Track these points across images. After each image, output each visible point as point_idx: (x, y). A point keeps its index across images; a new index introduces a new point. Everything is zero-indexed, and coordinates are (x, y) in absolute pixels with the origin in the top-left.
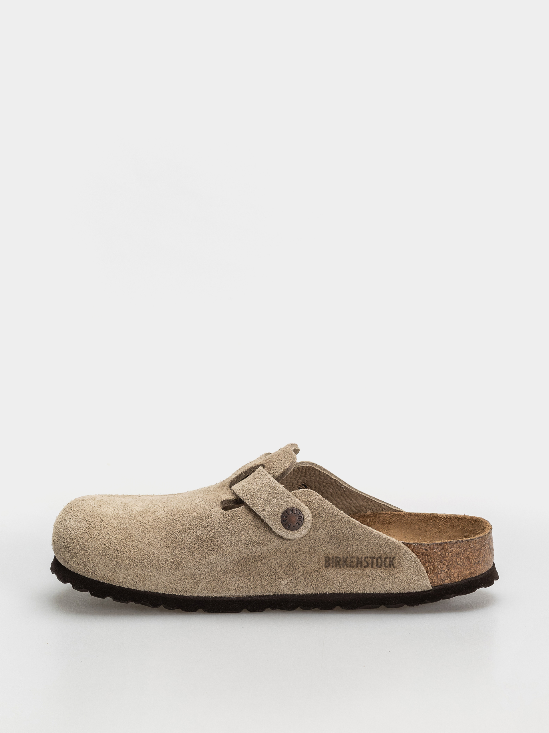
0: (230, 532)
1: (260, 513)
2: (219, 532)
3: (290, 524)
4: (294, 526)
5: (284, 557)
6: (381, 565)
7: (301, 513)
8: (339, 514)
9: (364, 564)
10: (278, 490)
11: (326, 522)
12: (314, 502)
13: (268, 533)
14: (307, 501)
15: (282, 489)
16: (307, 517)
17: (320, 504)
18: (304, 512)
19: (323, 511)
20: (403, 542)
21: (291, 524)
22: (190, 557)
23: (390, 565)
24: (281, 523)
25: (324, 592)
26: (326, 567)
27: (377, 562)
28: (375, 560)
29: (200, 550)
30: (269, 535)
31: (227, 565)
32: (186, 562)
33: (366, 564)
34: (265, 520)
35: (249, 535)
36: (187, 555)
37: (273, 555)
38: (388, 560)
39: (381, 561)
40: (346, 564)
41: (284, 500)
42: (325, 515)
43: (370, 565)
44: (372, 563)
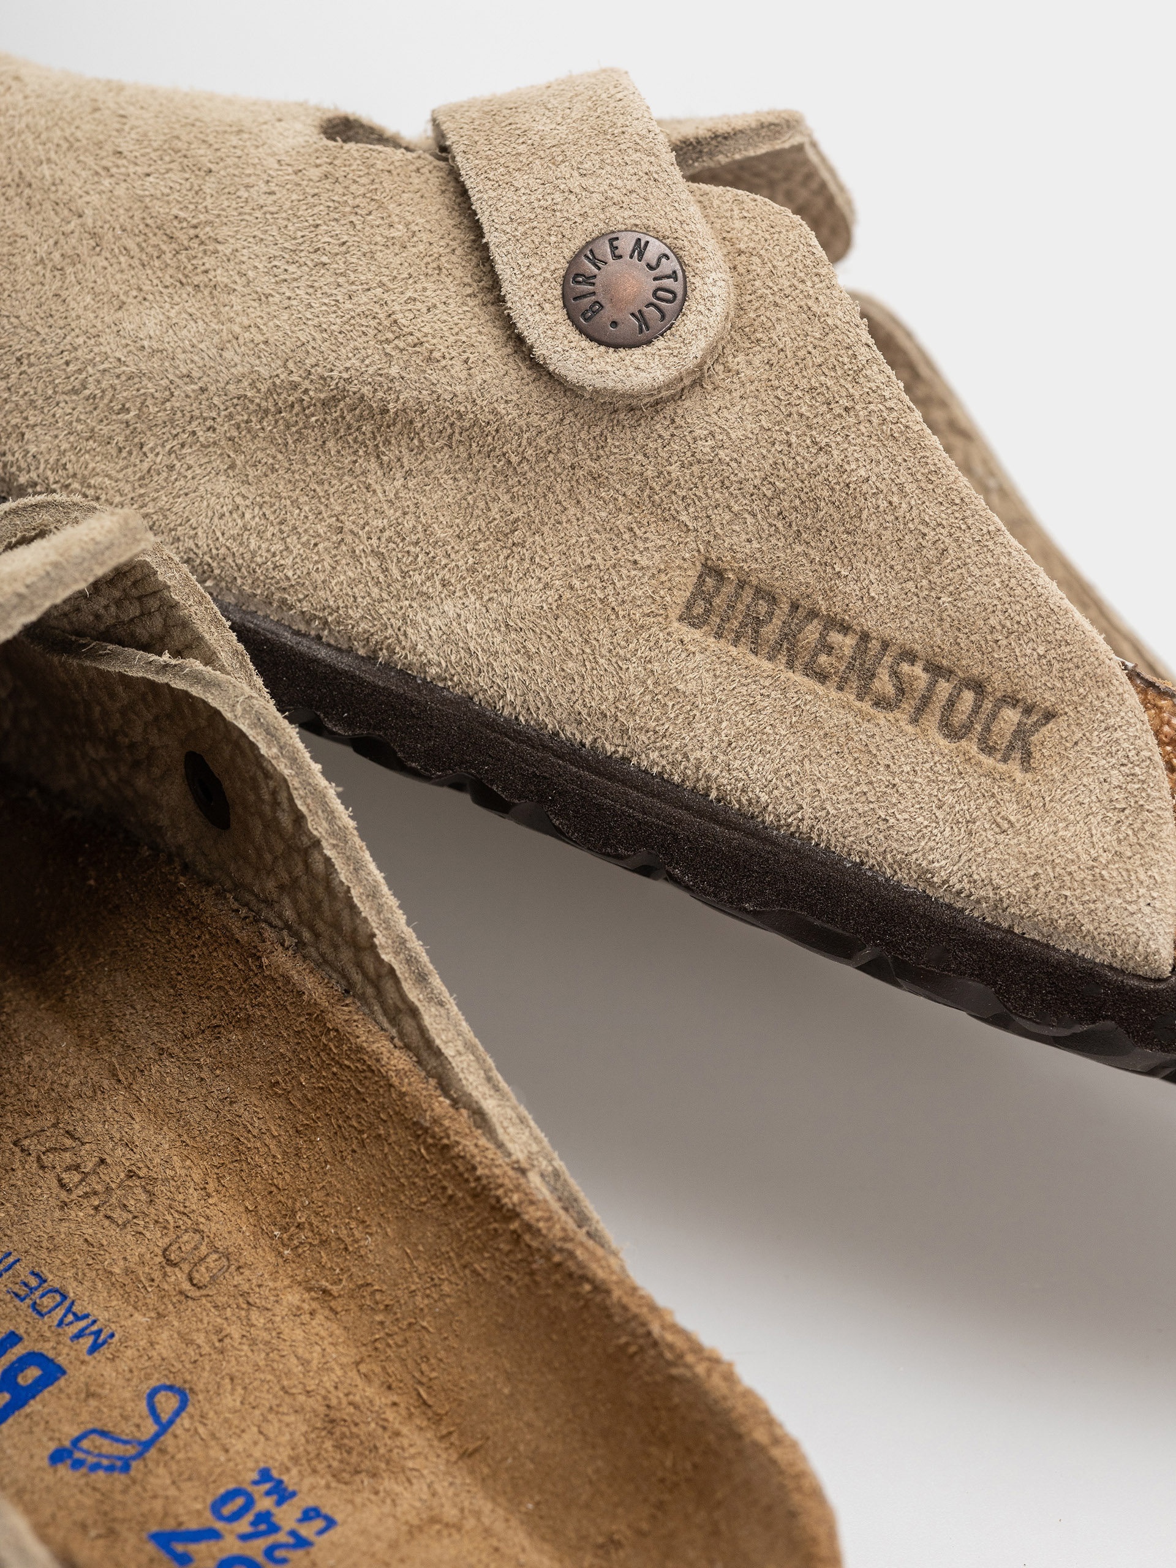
0: (299, 234)
1: (479, 191)
2: (247, 217)
3: (602, 306)
4: (614, 324)
5: (500, 478)
6: (968, 728)
7: (685, 277)
8: (869, 372)
9: (884, 684)
10: (624, 129)
11: (785, 382)
12: (774, 267)
13: (477, 309)
14: (742, 246)
15: (644, 132)
16: (701, 308)
17: (801, 286)
18: (697, 281)
19: (797, 323)
20: (1130, 665)
21: (608, 306)
22: (48, 275)
23: (1011, 747)
24: (560, 281)
25: (620, 749)
26: (688, 617)
27: (951, 704)
28: (944, 688)
29: (113, 260)
30: (475, 321)
31: (203, 390)
32: (18, 288)
33: (890, 690)
34: (487, 235)
35: (381, 284)
36: (42, 260)
37: (450, 437)
38: (1011, 716)
39: (976, 709)
40: (788, 650)
41: (632, 184)
42: (799, 348)
43: (908, 706)
44: (926, 701)
